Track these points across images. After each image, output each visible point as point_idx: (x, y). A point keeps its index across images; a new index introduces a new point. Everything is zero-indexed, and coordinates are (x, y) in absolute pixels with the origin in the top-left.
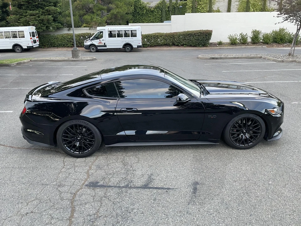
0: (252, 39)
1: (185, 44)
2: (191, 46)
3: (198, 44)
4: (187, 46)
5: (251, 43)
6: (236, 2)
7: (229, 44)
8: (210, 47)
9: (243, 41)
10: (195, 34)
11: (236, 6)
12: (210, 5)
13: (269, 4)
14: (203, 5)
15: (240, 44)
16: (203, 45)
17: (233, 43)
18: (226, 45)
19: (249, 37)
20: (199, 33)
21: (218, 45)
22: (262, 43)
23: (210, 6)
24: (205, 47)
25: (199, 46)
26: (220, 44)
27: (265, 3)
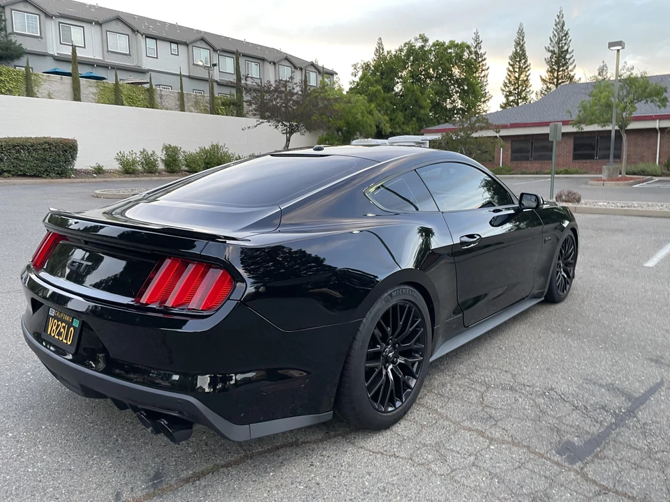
0: (167, 163)
1: (6, 171)
2: (24, 175)
3: (46, 170)
4: (13, 175)
5: (166, 171)
6: (91, 86)
7: (119, 172)
8: (76, 178)
9: (150, 168)
10: (32, 146)
11: (92, 96)
12: (27, 85)
13: (159, 100)
14: (8, 83)
15: (144, 172)
16: (58, 174)
17: (128, 170)
18: (114, 175)
19: (159, 159)
20: (46, 143)
21: (96, 174)
22: (185, 171)
23: (27, 88)
24: (66, 177)
25: (47, 175)
26: (99, 171)
27: (153, 97)
